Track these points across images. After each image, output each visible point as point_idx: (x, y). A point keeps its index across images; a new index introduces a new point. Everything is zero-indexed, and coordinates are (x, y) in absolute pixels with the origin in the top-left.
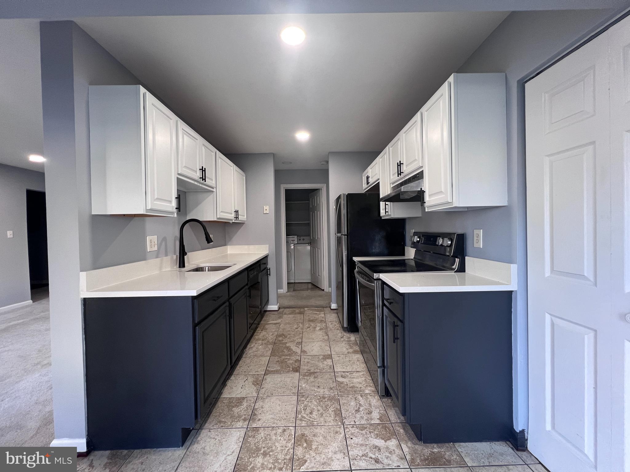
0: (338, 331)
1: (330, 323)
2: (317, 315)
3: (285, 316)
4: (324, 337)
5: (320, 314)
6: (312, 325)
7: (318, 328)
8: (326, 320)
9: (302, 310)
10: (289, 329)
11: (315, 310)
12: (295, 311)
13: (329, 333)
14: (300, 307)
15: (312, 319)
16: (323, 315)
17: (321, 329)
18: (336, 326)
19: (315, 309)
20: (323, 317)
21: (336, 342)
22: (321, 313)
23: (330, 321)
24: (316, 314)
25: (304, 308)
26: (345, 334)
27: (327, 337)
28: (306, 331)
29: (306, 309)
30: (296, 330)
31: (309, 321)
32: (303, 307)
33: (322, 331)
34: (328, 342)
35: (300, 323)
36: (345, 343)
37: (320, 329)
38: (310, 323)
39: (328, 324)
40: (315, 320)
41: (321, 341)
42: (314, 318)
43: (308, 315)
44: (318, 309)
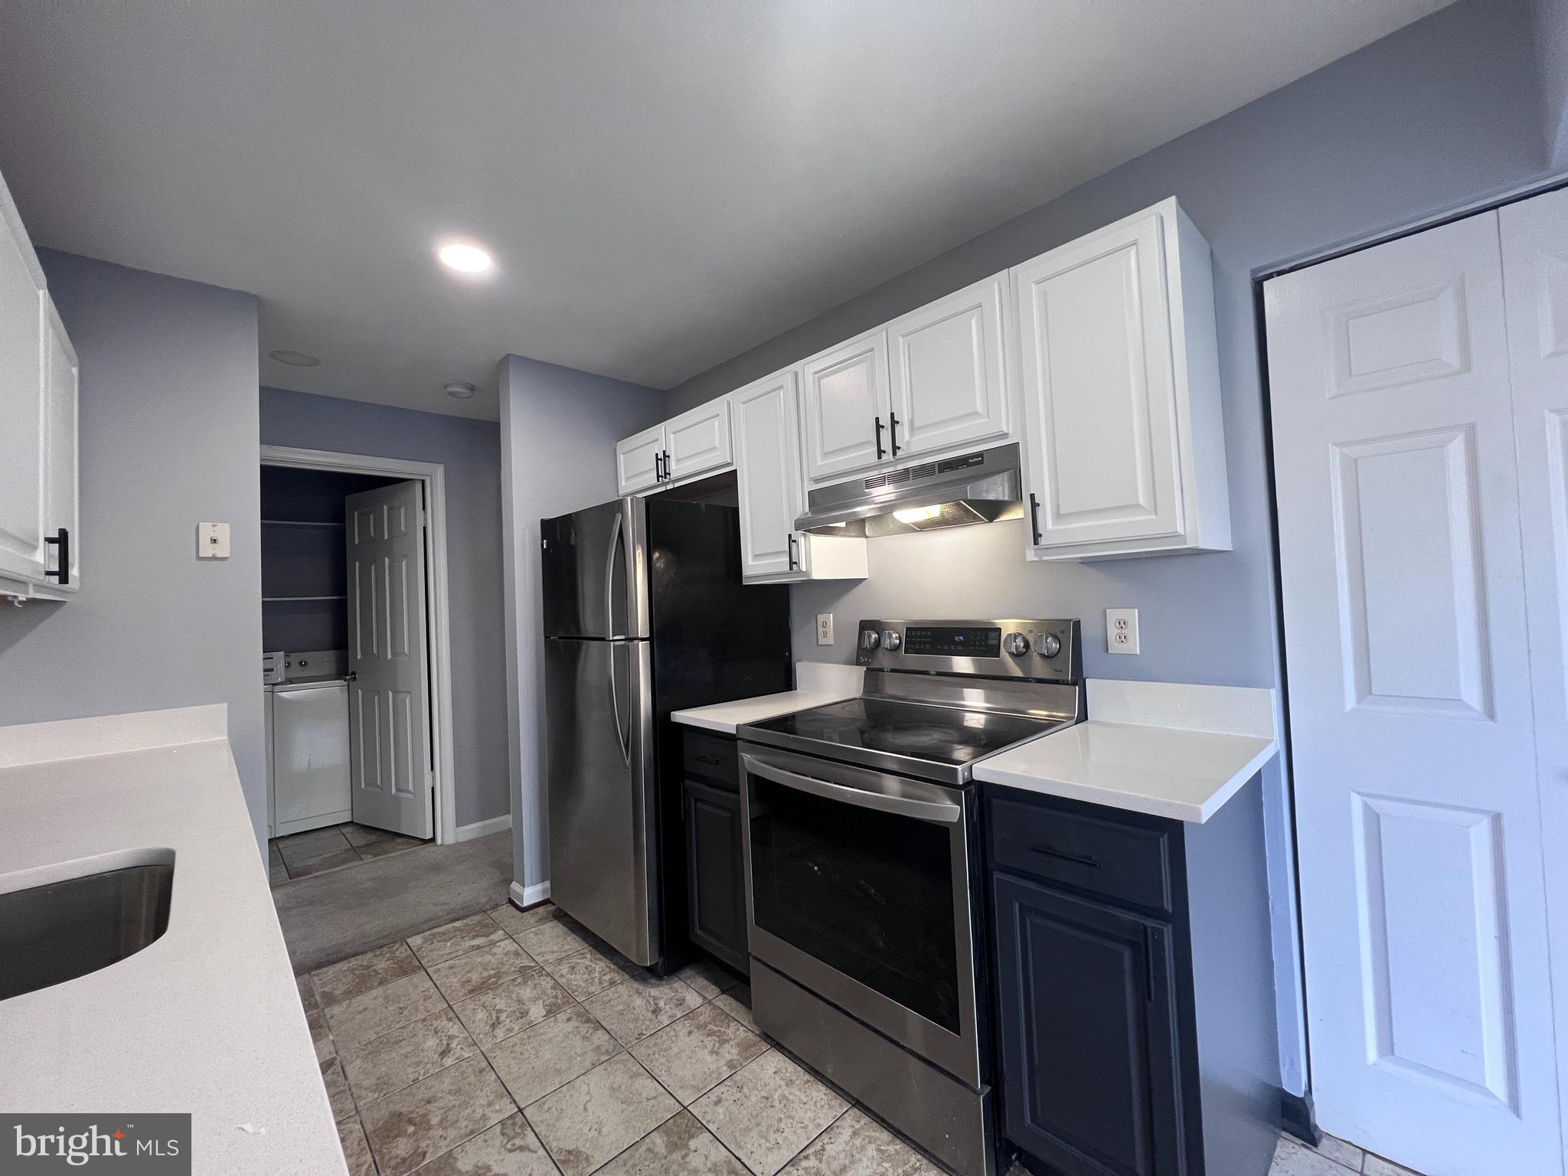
0: (621, 988)
1: (565, 969)
2: (488, 953)
3: (336, 1010)
4: (596, 1042)
5: (493, 943)
6: (500, 1004)
7: (537, 1012)
8: (540, 959)
9: (402, 952)
10: (410, 1070)
11: (464, 933)
12: (368, 967)
13: (597, 1013)
14: (384, 941)
15: (475, 977)
16: (508, 945)
17: (551, 1011)
18: (597, 975)
19: (457, 929)
20: (516, 954)
21: (653, 1040)
22: (494, 937)
23: (560, 961)
24: (478, 947)
25: (403, 941)
26: (654, 992)
27: (600, 1038)
28: (498, 1046)
29: (415, 941)
30: (449, 1061)
31: (471, 991)
32: (399, 936)
33: (562, 1017)
34: (625, 1056)
35: (437, 1017)
36: (685, 1031)
37: (549, 1012)
38: (483, 999)
39: (562, 976)
40: (495, 976)
41: (594, 1066)
42: (486, 969)
43: (451, 967)
44: (466, 925)
